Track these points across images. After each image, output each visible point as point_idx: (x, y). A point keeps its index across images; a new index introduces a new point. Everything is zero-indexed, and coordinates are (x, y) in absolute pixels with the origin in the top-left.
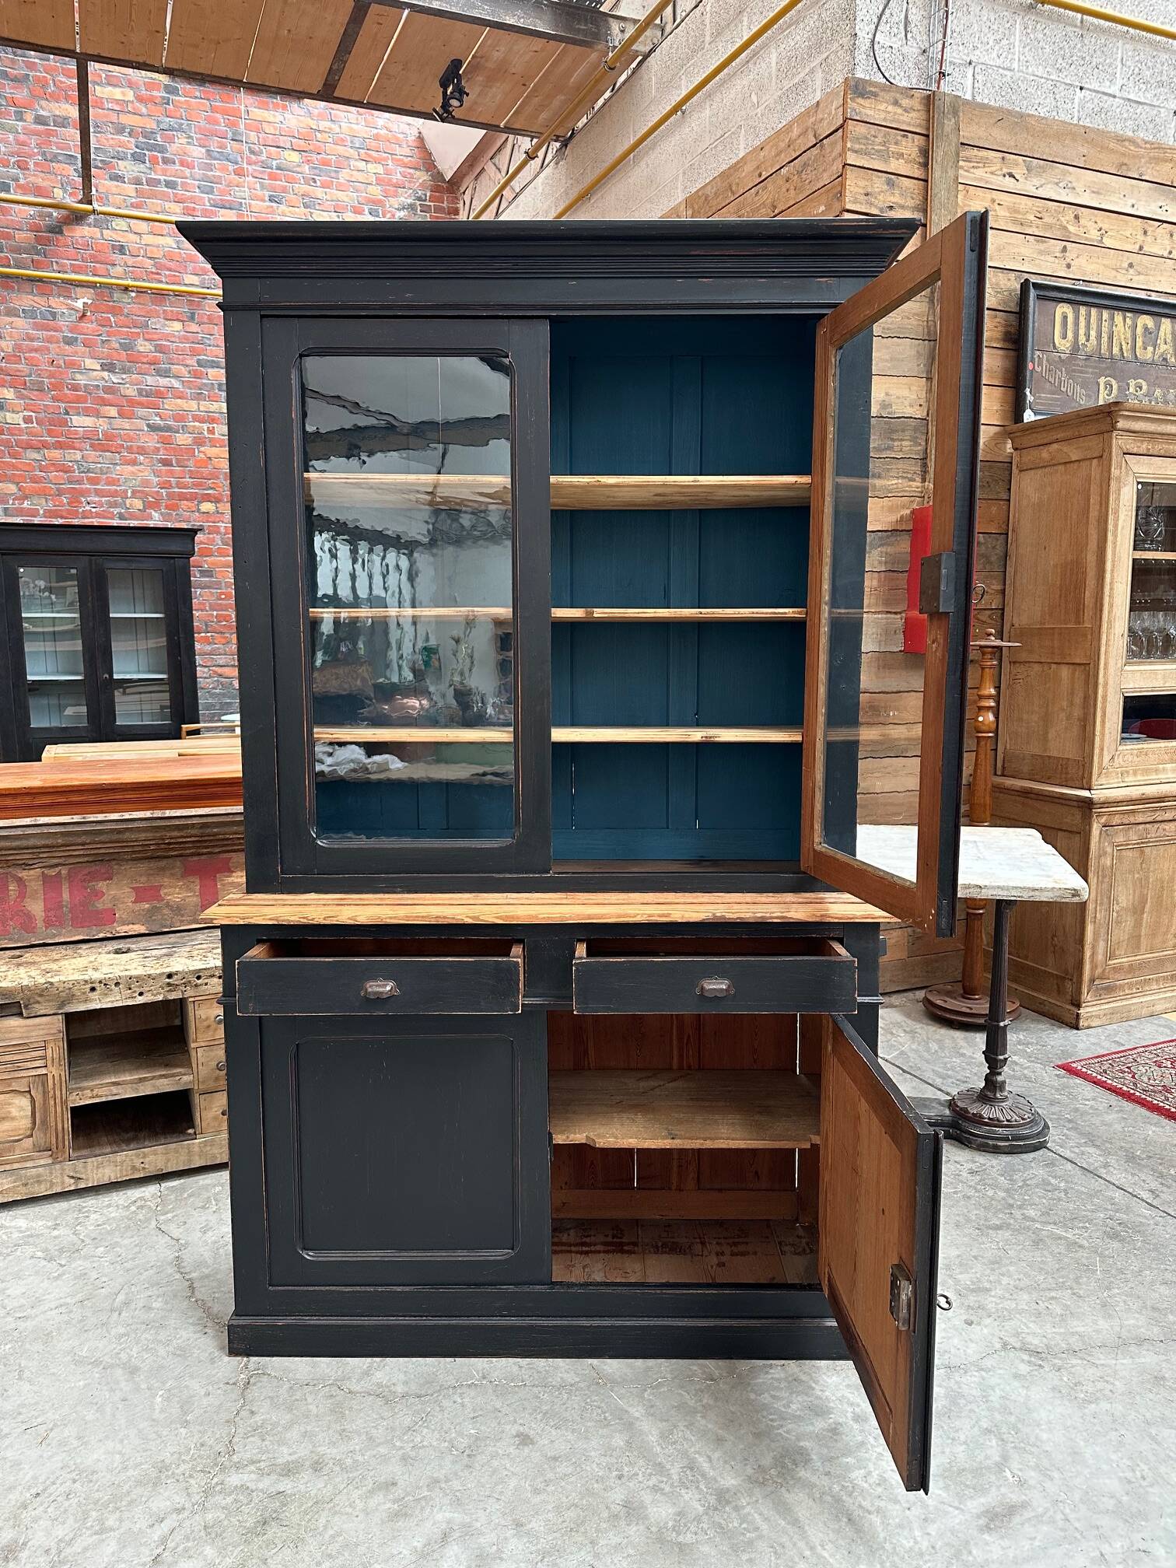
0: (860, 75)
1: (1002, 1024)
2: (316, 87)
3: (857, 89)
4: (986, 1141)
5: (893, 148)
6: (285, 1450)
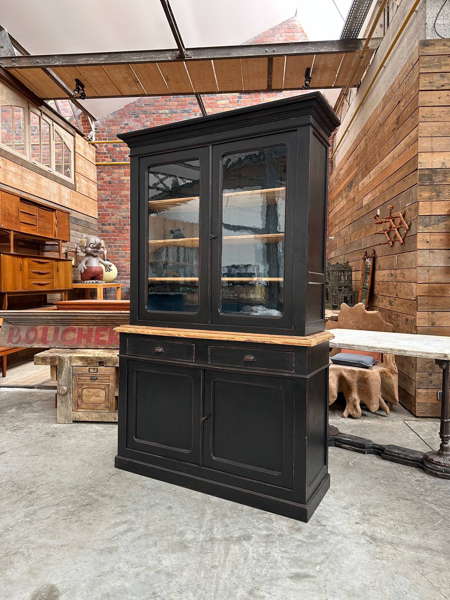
0: (428, 38)
1: (445, 421)
2: (265, 87)
3: (425, 44)
4: (432, 470)
5: (443, 63)
6: (108, 491)
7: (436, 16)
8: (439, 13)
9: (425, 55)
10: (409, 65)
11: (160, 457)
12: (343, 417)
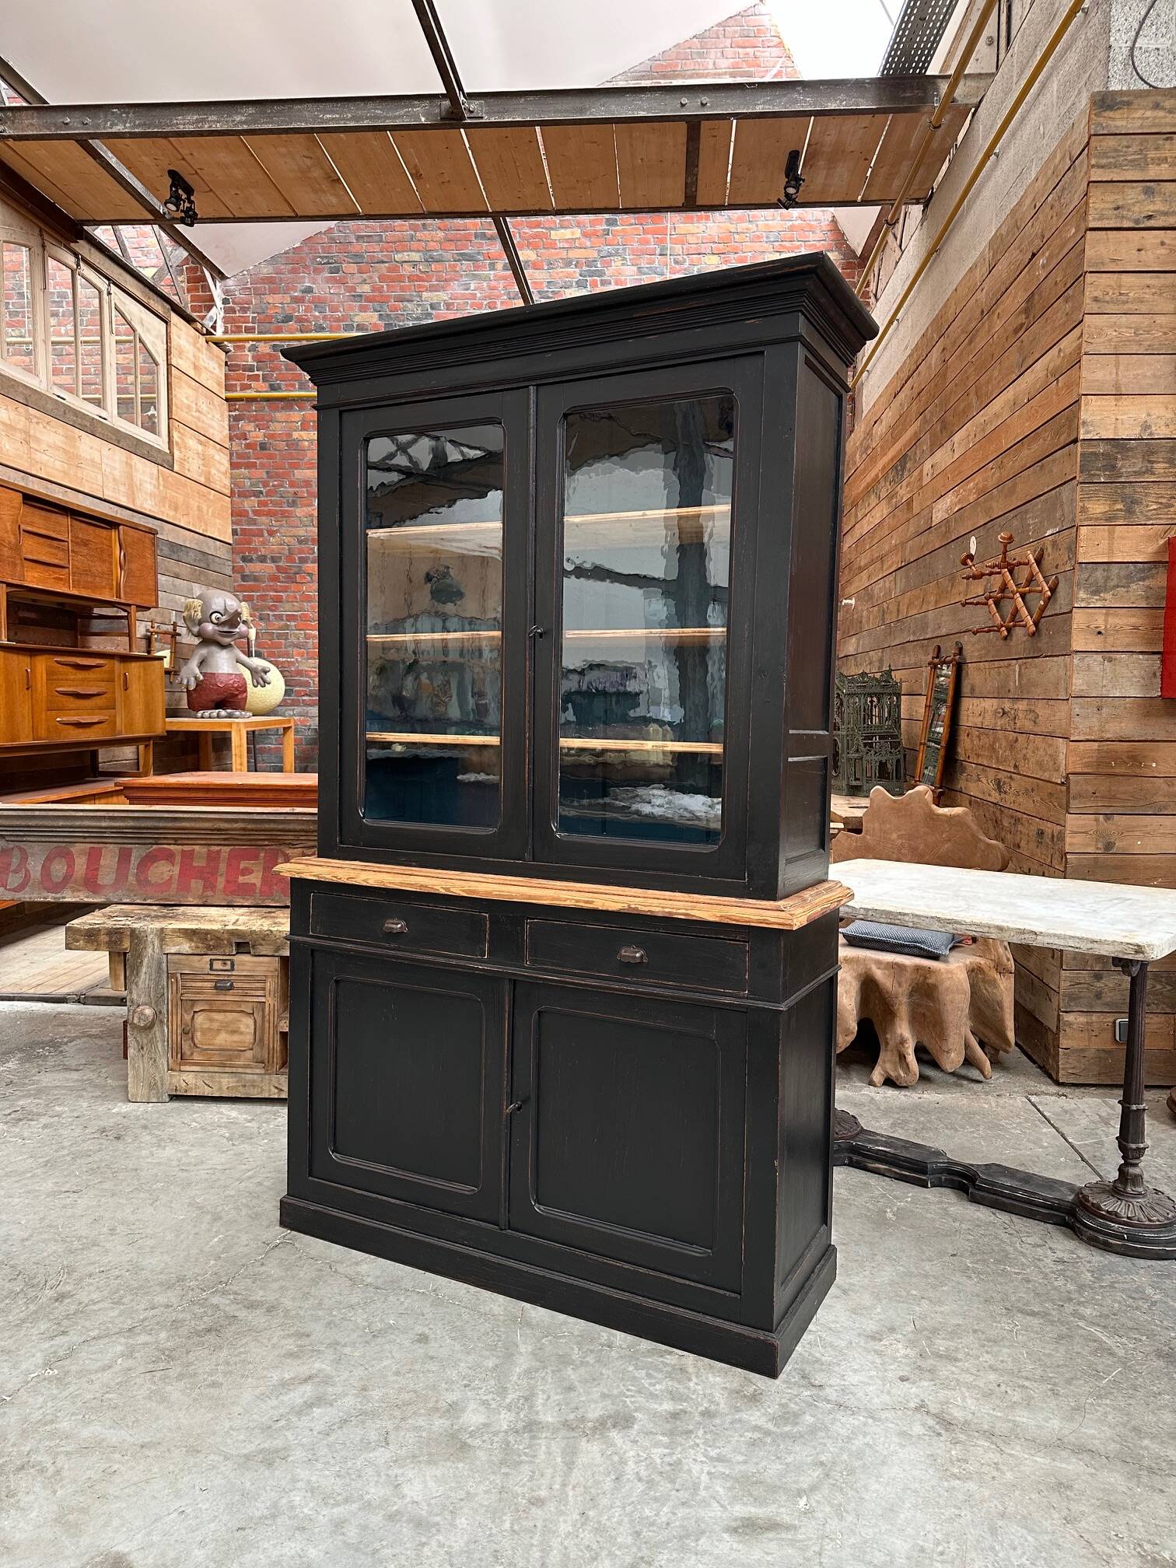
0: (1115, 86)
1: (1134, 1107)
2: (680, 201)
3: (1105, 102)
4: (1096, 1234)
5: (1152, 154)
6: (261, 1293)
7: (1136, 26)
8: (1144, 19)
9: (1105, 132)
10: (1063, 158)
11: (397, 1202)
12: (871, 1083)
